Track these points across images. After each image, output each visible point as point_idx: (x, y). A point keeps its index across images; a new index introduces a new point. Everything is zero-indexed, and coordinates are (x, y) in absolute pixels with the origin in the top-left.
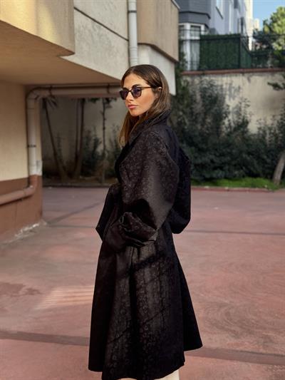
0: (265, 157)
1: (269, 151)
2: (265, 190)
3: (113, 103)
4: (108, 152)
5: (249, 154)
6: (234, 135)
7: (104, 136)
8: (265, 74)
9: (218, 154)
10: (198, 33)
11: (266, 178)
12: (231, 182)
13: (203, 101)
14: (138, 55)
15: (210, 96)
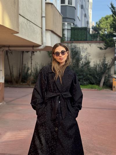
0: (97, 76)
1: (98, 74)
2: (97, 90)
3: (35, 53)
4: (33, 73)
5: (90, 75)
6: (84, 67)
7: (31, 66)
8: (97, 43)
9: (78, 75)
10: (70, 26)
11: (97, 85)
12: (83, 86)
13: (72, 53)
14: (46, 34)
15: (75, 52)
